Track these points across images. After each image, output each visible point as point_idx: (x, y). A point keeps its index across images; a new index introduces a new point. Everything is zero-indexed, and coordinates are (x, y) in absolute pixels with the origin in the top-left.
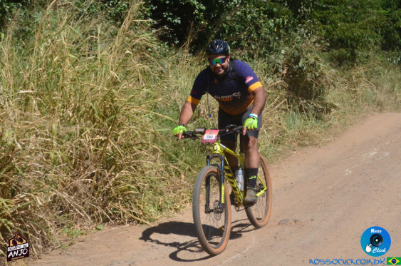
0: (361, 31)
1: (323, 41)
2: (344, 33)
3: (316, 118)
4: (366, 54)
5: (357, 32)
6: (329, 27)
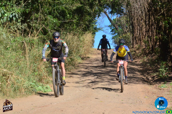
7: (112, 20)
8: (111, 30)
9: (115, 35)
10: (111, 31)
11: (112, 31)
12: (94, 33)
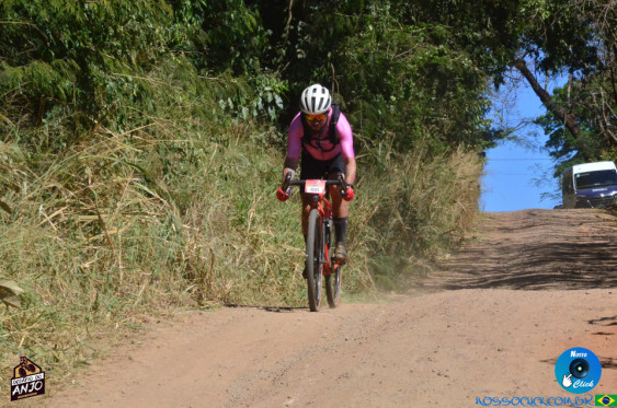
7: (550, 92)
8: (547, 138)
9: (564, 158)
10: (549, 144)
11: (553, 142)
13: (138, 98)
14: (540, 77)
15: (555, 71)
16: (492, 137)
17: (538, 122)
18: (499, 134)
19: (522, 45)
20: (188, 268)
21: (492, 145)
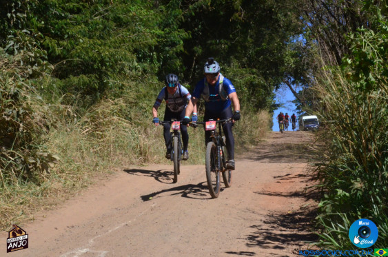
0: (112, 50)
1: (45, 62)
2: (87, 52)
3: (24, 178)
4: (119, 82)
5: (106, 53)
6: (65, 43)
7: (297, 92)
9: (301, 114)
11: (298, 108)
12: (271, 112)
13: (121, 88)
14: (293, 87)
15: (298, 85)
16: (276, 106)
17: (293, 102)
18: (278, 105)
19: (286, 76)
20: (140, 151)
21: (276, 109)
